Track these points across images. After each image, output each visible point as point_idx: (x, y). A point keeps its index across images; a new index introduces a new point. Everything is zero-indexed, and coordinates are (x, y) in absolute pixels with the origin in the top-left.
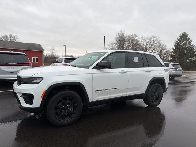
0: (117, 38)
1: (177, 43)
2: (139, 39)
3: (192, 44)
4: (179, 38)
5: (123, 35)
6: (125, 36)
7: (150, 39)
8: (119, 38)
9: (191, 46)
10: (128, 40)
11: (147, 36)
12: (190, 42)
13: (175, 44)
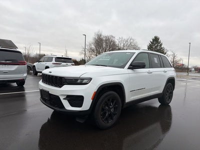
0: (95, 38)
1: (150, 45)
2: (116, 40)
3: (162, 46)
4: (152, 41)
5: (101, 35)
6: (102, 37)
7: (127, 41)
8: (97, 38)
9: (161, 48)
10: (106, 40)
11: (124, 38)
12: (161, 45)
13: (148, 47)
